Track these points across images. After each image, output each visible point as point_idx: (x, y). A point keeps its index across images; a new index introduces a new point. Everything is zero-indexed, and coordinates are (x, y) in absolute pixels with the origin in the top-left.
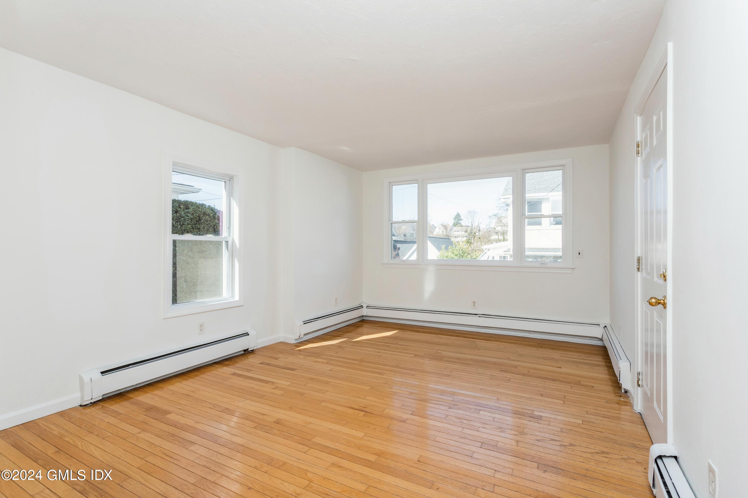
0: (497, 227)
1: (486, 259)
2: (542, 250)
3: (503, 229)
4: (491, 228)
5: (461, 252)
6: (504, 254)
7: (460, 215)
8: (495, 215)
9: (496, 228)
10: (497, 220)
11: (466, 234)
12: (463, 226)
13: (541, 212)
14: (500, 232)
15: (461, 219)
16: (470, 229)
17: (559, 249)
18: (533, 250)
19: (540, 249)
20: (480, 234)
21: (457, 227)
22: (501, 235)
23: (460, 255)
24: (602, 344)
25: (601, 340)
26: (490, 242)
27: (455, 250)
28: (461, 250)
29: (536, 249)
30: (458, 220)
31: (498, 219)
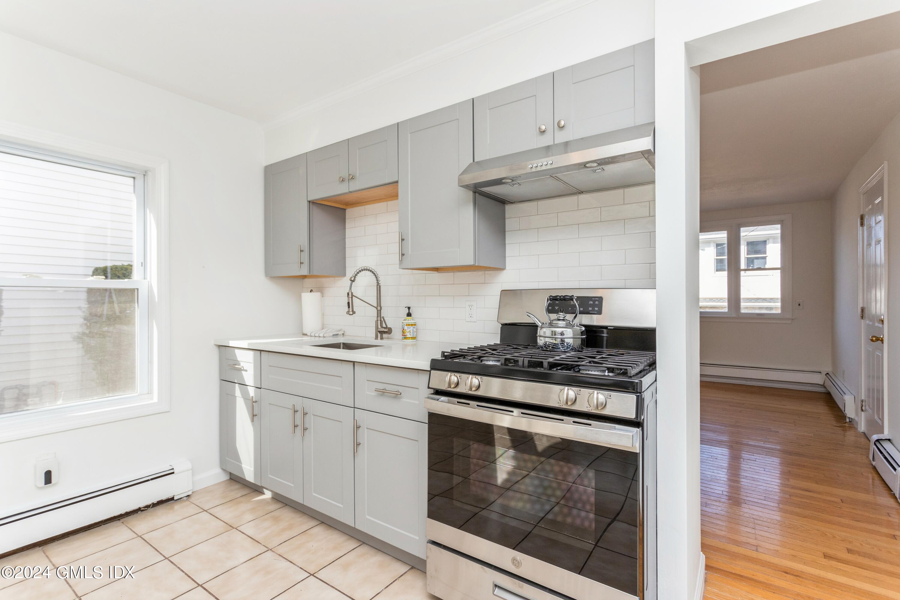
13: (766, 254)
17: (777, 299)
18: (749, 300)
24: (824, 391)
25: (823, 386)
29: (753, 299)
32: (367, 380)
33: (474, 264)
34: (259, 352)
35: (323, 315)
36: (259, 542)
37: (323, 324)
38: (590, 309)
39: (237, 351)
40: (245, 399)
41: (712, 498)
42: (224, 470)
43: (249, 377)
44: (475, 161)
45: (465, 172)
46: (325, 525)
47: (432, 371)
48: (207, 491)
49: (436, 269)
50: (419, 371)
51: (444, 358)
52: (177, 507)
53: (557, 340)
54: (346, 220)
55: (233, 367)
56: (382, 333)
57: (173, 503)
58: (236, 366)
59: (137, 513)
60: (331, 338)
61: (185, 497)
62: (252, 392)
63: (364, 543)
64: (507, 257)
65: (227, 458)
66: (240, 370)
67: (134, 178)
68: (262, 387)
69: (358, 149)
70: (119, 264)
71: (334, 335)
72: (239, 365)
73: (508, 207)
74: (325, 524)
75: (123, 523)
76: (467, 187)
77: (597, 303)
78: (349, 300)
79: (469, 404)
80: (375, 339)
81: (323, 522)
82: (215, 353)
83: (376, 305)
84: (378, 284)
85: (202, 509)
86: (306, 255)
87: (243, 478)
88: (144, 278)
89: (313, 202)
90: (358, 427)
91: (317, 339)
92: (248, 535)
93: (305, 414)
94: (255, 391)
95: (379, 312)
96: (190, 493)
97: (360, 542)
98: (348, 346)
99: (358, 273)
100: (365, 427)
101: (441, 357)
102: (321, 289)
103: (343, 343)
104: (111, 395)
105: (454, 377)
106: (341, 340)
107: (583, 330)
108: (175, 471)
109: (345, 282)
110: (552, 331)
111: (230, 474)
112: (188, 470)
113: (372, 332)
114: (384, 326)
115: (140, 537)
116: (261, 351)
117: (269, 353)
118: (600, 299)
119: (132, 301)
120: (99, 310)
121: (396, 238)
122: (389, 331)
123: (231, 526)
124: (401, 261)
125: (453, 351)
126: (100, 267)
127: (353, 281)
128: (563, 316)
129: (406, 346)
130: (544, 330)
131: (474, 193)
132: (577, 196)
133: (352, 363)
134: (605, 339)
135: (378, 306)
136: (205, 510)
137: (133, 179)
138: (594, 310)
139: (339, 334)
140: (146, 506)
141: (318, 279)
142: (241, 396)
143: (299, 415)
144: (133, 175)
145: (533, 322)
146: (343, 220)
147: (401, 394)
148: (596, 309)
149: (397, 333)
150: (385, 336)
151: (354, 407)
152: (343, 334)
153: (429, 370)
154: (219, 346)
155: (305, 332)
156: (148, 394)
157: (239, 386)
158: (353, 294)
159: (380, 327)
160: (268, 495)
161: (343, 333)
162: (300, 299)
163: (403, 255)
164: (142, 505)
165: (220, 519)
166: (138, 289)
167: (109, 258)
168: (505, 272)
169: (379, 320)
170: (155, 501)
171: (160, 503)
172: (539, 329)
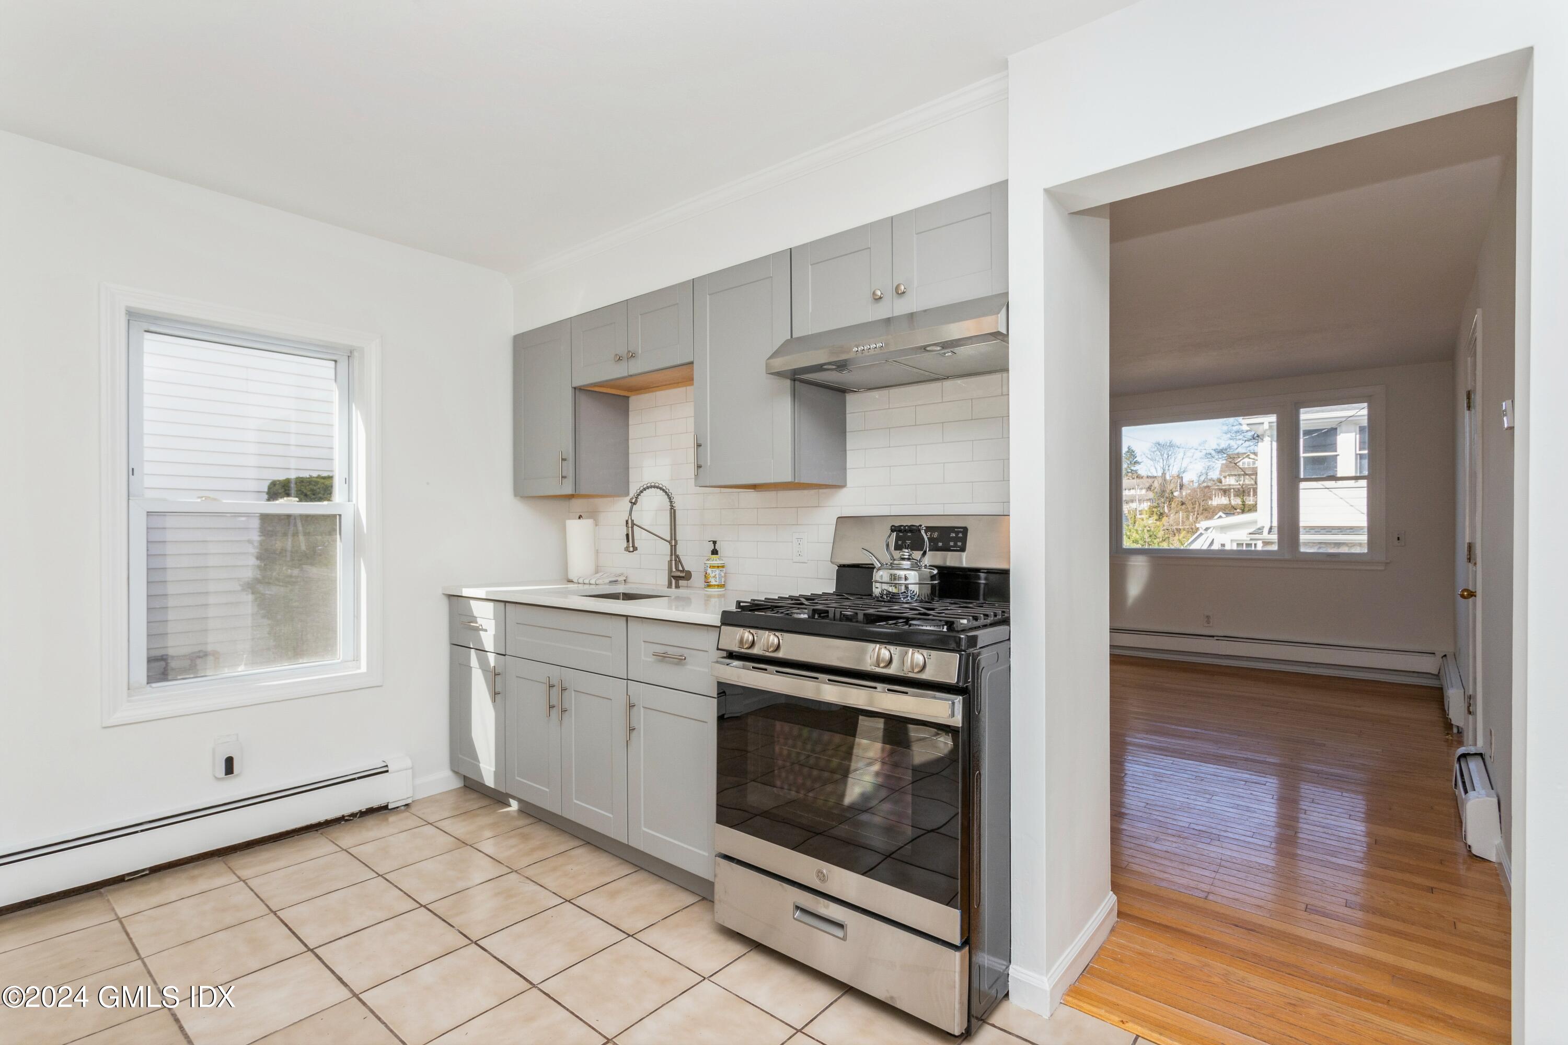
0: (1225, 477)
1: (1205, 547)
2: (1339, 531)
3: (1241, 483)
4: (1210, 480)
5: (1146, 536)
6: (1249, 539)
7: (1134, 452)
8: (1221, 451)
9: (1223, 480)
10: (1224, 462)
11: (1151, 495)
12: (1142, 478)
13: (1336, 451)
14: (1232, 490)
15: (1137, 463)
16: (1160, 483)
17: (1361, 528)
18: (1316, 530)
19: (1333, 528)
20: (1184, 494)
21: (1128, 479)
22: (1235, 496)
23: (1145, 542)
25: (1437, 677)
26: (1209, 513)
27: (1132, 530)
28: (1146, 531)
29: (1324, 528)
30: (1129, 463)
31: (1230, 460)
32: (644, 641)
33: (793, 481)
34: (503, 604)
35: (597, 552)
36: (500, 862)
37: (597, 566)
38: (952, 544)
39: (472, 602)
40: (485, 670)
41: (1170, 831)
42: (456, 773)
43: (488, 640)
44: (793, 337)
45: (775, 355)
46: (591, 846)
47: (722, 627)
48: (432, 800)
49: (754, 487)
50: (709, 628)
51: (739, 610)
52: (392, 818)
53: (897, 586)
54: (630, 413)
55: (468, 625)
56: (677, 578)
57: (386, 813)
58: (472, 624)
59: (340, 823)
60: (607, 586)
61: (403, 806)
62: (492, 658)
63: (642, 869)
64: (849, 469)
65: (460, 756)
66: (477, 629)
67: (336, 361)
68: (507, 654)
69: (641, 315)
70: (305, 475)
71: (610, 582)
72: (476, 622)
73: (849, 398)
74: (592, 844)
75: (321, 834)
76: (779, 374)
77: (960, 535)
78: (628, 530)
79: (766, 670)
80: (668, 588)
81: (589, 843)
82: (444, 604)
83: (669, 539)
84: (672, 508)
85: (426, 821)
86: (570, 464)
87: (482, 782)
88: (347, 500)
89: (580, 389)
90: (631, 706)
91: (587, 587)
92: (487, 853)
93: (564, 690)
94: (496, 659)
95: (674, 548)
96: (409, 801)
97: (637, 867)
98: (628, 597)
99: (642, 492)
100: (641, 706)
101: (736, 608)
102: (593, 514)
103: (623, 593)
104: (305, 662)
105: (747, 635)
106: (620, 589)
107: (933, 573)
108: (390, 769)
109: (625, 503)
110: (891, 575)
111: (465, 778)
112: (406, 769)
113: (664, 578)
114: (681, 568)
115: (345, 850)
116: (506, 602)
117: (517, 605)
118: (965, 530)
119: (332, 532)
120: (278, 545)
121: (690, 441)
122: (688, 576)
123: (464, 843)
124: (697, 476)
125: (754, 600)
126: (279, 481)
127: (634, 504)
128: (908, 554)
129: (709, 597)
130: (881, 573)
131: (793, 382)
132: (941, 383)
133: (625, 618)
134: (982, 586)
135: (671, 539)
136: (429, 823)
137: (334, 362)
138: (955, 545)
139: (619, 580)
140: (352, 814)
141: (591, 500)
142: (478, 667)
143: (555, 691)
144: (335, 358)
145: (871, 563)
146: (625, 412)
147: (685, 659)
148: (959, 544)
149: (698, 580)
150: (681, 582)
151: (628, 679)
152: (625, 581)
153: (719, 625)
154: (450, 596)
155: (571, 577)
156: (354, 660)
157: (476, 652)
158: (635, 522)
159: (674, 570)
160: (514, 805)
161: (625, 578)
162: (563, 529)
163: (699, 467)
164: (347, 811)
165: (449, 834)
166: (340, 515)
167: (293, 466)
168: (844, 490)
169: (673, 559)
170: (363, 808)
171: (371, 811)
172: (875, 570)
